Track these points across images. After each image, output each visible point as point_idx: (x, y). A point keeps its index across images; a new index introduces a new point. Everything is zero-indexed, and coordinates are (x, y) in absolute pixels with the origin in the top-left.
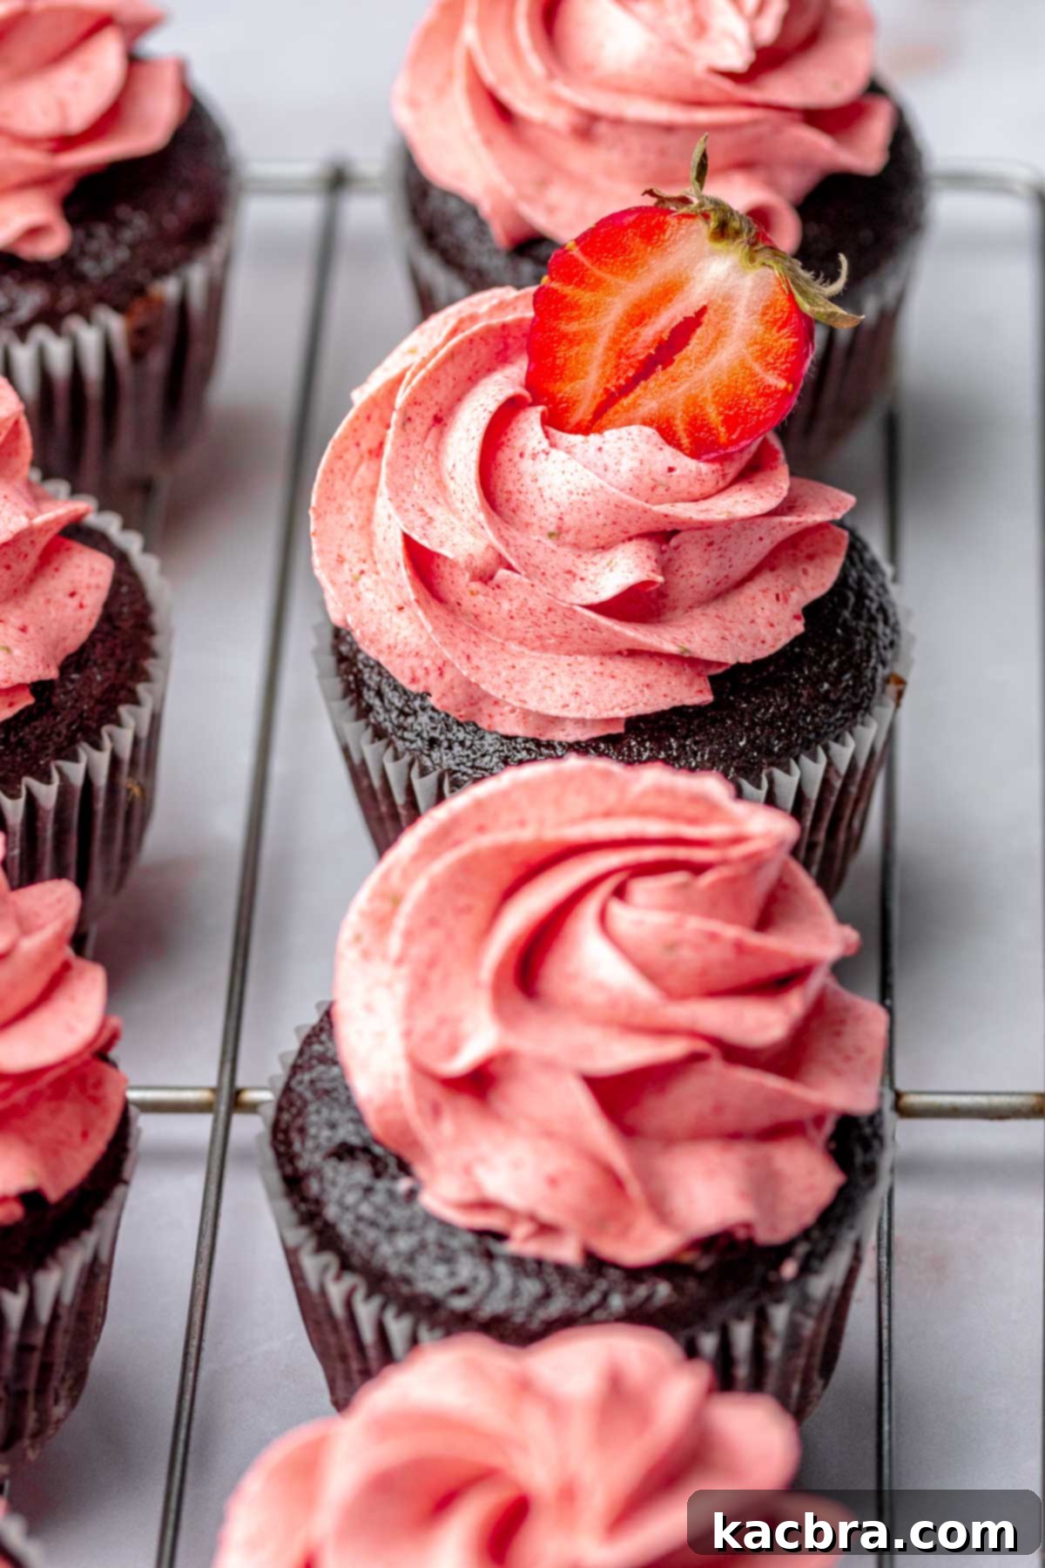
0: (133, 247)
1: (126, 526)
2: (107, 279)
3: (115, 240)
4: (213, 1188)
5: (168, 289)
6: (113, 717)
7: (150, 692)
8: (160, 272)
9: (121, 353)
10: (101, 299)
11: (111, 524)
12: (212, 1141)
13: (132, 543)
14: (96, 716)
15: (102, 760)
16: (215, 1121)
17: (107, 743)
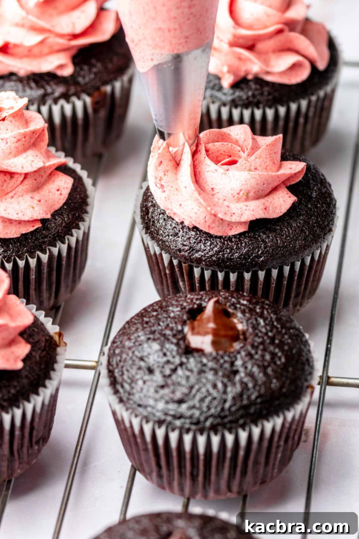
0: (96, 74)
1: (82, 168)
2: (86, 84)
3: (90, 71)
4: (92, 395)
5: (108, 89)
6: (70, 233)
7: (83, 225)
8: (106, 83)
9: (90, 110)
10: (84, 91)
11: (77, 167)
12: (94, 380)
13: (84, 174)
14: (63, 232)
15: (64, 247)
16: (96, 372)
17: (67, 242)
